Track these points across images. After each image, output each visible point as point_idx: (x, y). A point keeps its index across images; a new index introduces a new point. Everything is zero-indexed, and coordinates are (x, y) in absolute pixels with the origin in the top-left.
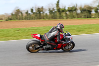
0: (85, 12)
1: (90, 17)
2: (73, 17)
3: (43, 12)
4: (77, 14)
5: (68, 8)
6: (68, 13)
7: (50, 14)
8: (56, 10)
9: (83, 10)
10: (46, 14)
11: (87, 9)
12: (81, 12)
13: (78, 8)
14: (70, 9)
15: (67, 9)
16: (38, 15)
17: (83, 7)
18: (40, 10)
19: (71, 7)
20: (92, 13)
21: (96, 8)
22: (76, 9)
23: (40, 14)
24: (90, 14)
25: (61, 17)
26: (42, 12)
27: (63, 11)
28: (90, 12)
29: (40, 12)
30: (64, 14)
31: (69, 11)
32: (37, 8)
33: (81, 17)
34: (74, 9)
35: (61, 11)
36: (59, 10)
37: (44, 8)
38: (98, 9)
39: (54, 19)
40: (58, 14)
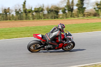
0: (52, 13)
1: (57, 18)
2: (40, 18)
3: (10, 13)
4: (44, 15)
5: (35, 9)
6: (34, 13)
7: (17, 15)
8: (22, 11)
9: (50, 11)
10: (13, 15)
11: (54, 9)
12: (48, 13)
13: (45, 8)
14: (36, 10)
15: (33, 9)
16: (5, 16)
17: (50, 7)
18: (6, 11)
19: (38, 7)
20: (59, 13)
21: (63, 8)
22: (42, 10)
23: (6, 15)
24: (58, 14)
25: (27, 18)
26: (8, 13)
27: (29, 12)
28: (57, 12)
29: (6, 13)
30: (30, 15)
31: (36, 12)
32: (4, 9)
33: (48, 18)
34: (40, 10)
35: (27, 12)
36: (25, 11)
37: (10, 9)
38: (65, 10)
39: (20, 20)
40: (24, 15)
